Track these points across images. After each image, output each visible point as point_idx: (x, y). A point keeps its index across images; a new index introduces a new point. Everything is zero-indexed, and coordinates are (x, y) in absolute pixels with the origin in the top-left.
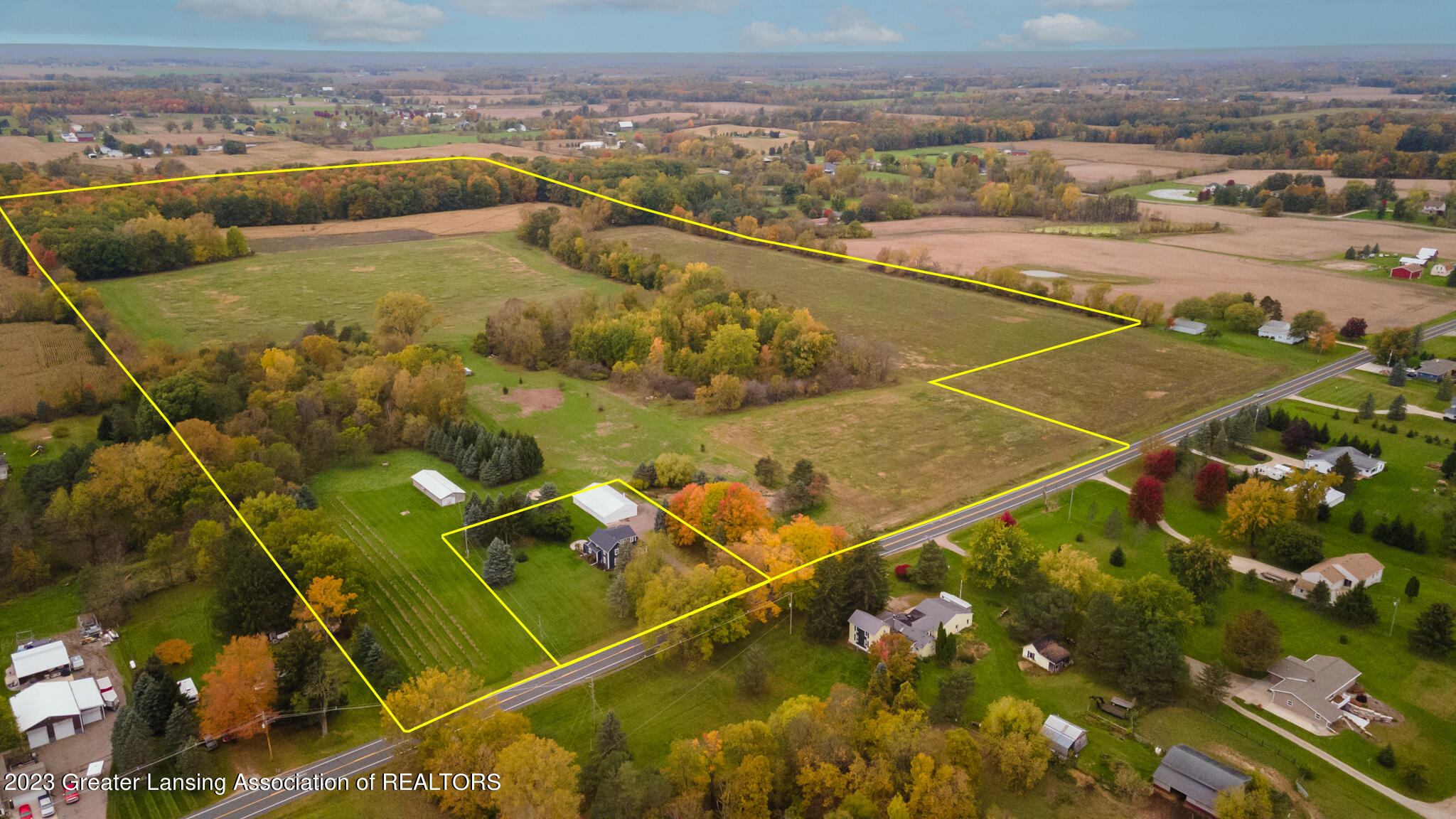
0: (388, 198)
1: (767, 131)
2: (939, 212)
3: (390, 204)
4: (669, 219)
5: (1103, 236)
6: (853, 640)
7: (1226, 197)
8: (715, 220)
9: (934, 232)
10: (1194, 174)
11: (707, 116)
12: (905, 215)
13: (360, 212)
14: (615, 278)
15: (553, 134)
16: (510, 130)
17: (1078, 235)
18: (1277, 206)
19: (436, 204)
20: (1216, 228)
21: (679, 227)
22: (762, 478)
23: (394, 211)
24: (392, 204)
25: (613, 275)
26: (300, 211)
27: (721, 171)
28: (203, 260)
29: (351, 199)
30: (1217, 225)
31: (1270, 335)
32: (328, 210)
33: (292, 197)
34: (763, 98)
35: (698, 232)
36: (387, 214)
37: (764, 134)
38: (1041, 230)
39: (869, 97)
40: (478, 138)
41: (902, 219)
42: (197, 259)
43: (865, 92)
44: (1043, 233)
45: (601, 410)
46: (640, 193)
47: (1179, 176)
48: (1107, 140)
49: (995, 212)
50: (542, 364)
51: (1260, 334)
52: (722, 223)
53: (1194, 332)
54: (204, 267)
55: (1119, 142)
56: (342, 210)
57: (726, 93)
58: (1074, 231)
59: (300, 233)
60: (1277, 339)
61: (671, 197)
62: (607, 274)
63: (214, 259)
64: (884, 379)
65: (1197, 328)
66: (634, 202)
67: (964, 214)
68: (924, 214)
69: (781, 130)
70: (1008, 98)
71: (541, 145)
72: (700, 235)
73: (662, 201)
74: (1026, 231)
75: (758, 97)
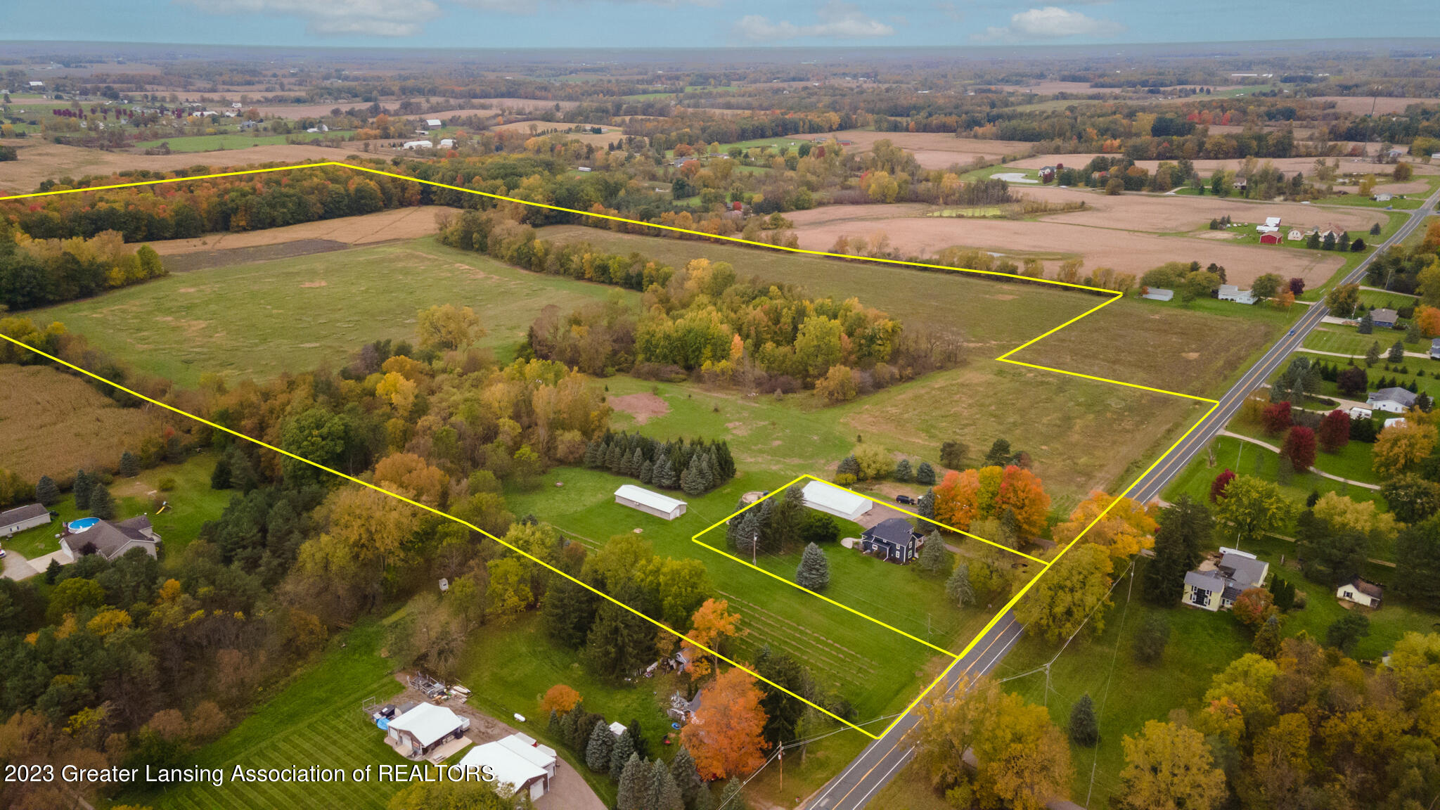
0: (273, 206)
1: (588, 127)
2: (832, 201)
3: (276, 213)
4: (588, 217)
5: (995, 217)
6: (1188, 599)
7: (1068, 179)
8: (645, 216)
9: (844, 220)
10: (1015, 159)
11: (510, 113)
12: (806, 205)
13: (243, 223)
14: (590, 280)
15: (366, 134)
16: (310, 130)
17: (973, 217)
18: (1118, 186)
19: (321, 212)
20: (1082, 207)
21: (602, 225)
22: (945, 461)
23: (279, 220)
24: (278, 213)
25: (587, 276)
26: (178, 224)
27: (581, 168)
28: (119, 283)
29: (232, 209)
30: (1083, 203)
31: (1229, 298)
32: (206, 222)
33: (166, 209)
34: (543, 93)
35: (624, 228)
36: (272, 224)
37: (585, 130)
38: (936, 214)
39: (645, 92)
40: (287, 139)
41: (804, 208)
42: (112, 283)
43: (640, 87)
44: (941, 216)
45: (716, 410)
46: (553, 192)
47: (1004, 161)
48: (907, 130)
49: (882, 199)
50: (610, 370)
51: (1220, 297)
52: (653, 219)
53: (1167, 298)
54: (124, 291)
55: (917, 131)
56: (222, 221)
57: (504, 89)
58: (970, 214)
59: (192, 249)
60: (1238, 301)
61: (587, 195)
62: (580, 276)
63: (131, 282)
64: (951, 360)
65: (1165, 295)
66: (549, 201)
67: (855, 202)
68: (821, 204)
69: (602, 126)
70: (777, 91)
71: (367, 145)
72: (628, 233)
73: (578, 200)
74: (923, 216)
75: (538, 93)
